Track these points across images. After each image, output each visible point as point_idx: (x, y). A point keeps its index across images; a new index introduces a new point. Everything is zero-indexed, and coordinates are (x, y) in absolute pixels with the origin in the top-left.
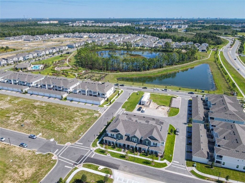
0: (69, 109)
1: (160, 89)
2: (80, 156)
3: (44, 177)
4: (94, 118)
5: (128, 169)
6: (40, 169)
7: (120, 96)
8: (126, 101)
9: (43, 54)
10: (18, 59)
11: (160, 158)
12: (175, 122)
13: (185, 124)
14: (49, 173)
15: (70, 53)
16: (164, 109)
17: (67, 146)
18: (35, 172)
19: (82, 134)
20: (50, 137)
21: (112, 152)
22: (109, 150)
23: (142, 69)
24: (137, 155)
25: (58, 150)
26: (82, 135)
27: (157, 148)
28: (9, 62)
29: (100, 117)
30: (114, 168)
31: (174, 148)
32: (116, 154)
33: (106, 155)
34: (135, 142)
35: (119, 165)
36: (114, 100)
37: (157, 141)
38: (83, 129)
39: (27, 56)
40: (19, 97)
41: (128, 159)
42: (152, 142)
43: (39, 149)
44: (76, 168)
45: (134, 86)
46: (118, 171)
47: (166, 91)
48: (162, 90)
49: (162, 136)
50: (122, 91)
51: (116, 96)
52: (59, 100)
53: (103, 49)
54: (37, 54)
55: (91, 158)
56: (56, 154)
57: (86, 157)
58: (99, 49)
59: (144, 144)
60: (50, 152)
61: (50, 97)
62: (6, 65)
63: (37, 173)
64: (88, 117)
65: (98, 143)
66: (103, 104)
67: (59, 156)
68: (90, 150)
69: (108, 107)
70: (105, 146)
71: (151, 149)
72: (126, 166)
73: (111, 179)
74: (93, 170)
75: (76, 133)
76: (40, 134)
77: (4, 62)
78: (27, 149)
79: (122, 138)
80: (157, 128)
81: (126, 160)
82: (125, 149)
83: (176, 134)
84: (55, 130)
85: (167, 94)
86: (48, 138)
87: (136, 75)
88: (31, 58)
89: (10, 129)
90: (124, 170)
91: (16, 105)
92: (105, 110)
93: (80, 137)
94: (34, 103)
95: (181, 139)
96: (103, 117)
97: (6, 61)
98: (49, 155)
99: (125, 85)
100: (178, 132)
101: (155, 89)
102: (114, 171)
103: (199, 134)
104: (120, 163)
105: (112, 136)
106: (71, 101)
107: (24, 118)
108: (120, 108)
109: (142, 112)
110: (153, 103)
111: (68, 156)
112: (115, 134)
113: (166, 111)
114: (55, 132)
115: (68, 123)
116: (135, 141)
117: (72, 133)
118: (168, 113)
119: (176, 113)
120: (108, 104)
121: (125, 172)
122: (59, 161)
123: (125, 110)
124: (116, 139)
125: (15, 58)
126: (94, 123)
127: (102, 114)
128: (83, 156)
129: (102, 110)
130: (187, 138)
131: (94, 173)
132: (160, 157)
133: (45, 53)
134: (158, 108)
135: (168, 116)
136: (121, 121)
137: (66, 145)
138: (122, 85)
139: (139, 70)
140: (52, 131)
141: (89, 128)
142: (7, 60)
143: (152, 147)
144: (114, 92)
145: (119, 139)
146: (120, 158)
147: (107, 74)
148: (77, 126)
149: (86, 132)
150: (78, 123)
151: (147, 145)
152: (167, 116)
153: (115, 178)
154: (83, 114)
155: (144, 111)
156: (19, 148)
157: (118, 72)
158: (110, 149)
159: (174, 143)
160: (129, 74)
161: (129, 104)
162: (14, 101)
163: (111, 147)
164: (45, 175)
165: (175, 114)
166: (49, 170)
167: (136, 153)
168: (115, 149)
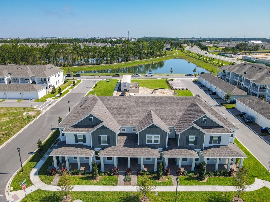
4: (23, 119)
7: (77, 86)
8: (91, 90)
13: (218, 106)
16: (164, 93)
22: (77, 188)
27: (224, 149)
29: (38, 117)
34: (153, 147)
36: (67, 91)
37: (222, 129)
42: (208, 134)
47: (152, 76)
50: (79, 81)
51: (70, 87)
59: (182, 147)
64: (6, 119)
65: (35, 174)
66: (45, 97)
69: (56, 101)
71: (208, 156)
79: (111, 142)
82: (126, 174)
85: (157, 79)
92: (49, 105)
96: (47, 116)
99: (83, 76)
105: (80, 141)
110: (141, 88)
112: (88, 133)
113: (171, 94)
116: (153, 143)
119: (189, 95)
120: (55, 97)
124: (93, 149)
127: (44, 111)
129: (44, 106)
136: (98, 98)
143: (210, 150)
144: (65, 83)
145: (104, 148)
151: (191, 148)
157: (66, 66)
158: (79, 184)
163: (79, 176)
167: (165, 179)
168: (95, 182)
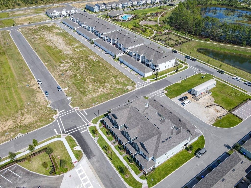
0: (111, 71)
1: (242, 80)
2: (74, 125)
3: (34, 130)
4: (124, 90)
5: (97, 165)
6: (37, 122)
7: (177, 73)
8: (180, 82)
9: (144, 2)
10: (117, 5)
11: (141, 174)
12: (215, 137)
13: (228, 147)
14: (39, 129)
15: (173, 5)
16: (217, 111)
17: (74, 110)
18: (32, 122)
19: (96, 103)
20: (70, 95)
21: (102, 137)
23: (245, 43)
24: (121, 154)
25: (64, 110)
26: (95, 105)
27: (145, 160)
28: (107, 8)
29: (130, 92)
30: (87, 156)
31: (174, 172)
32: (104, 142)
33: (94, 137)
34: (128, 139)
35: (94, 156)
36: (166, 76)
37: (147, 153)
38: (103, 98)
39: (126, 3)
40: (85, 46)
41: (108, 154)
42: (141, 151)
43: (53, 103)
44: (59, 136)
45: (209, 66)
46: (87, 161)
47: (250, 86)
48: (244, 83)
49: (158, 150)
50: (186, 68)
51: (173, 72)
52: (112, 59)
53: (219, 4)
54: (138, 3)
55: (80, 133)
56: (60, 113)
57: (77, 129)
58: (213, 4)
59: (134, 148)
60: (57, 110)
61: (107, 53)
62: (103, 11)
63: (33, 123)
64: (119, 87)
66: (149, 77)
67: (60, 117)
68: (87, 124)
69: (151, 83)
70: (103, 127)
71: (137, 157)
72: (99, 160)
73: (74, 165)
74: (70, 146)
75: (92, 100)
76: (67, 89)
77: (102, 7)
78: (47, 99)
79: (118, 127)
80: (160, 137)
81: (106, 154)
82: (116, 141)
83: (195, 155)
84: (80, 89)
85: (246, 92)
86: (68, 95)
87: (229, 50)
88: (129, 6)
89: (53, 75)
90: (93, 164)
91: (76, 53)
92: (144, 85)
93: (92, 106)
94: (90, 56)
95: (197, 165)
96: (134, 93)
97: (104, 7)
98: (54, 112)
99: (198, 61)
100: (201, 153)
101: (235, 78)
102: (84, 159)
103: (223, 175)
104: (97, 154)
105: (112, 120)
106: (122, 63)
107: (69, 68)
108: (163, 89)
109: (182, 104)
110: (210, 97)
111: (66, 121)
113: (217, 116)
114: (78, 92)
115: (96, 86)
117: (89, 99)
118: (217, 119)
119: (232, 124)
120: (153, 79)
121: (92, 167)
122: (56, 121)
123: (166, 94)
124: (114, 125)
125: (114, 4)
126: (118, 97)
127: (136, 89)
128: (76, 127)
129: (141, 84)
130: (207, 169)
131: (66, 150)
132: (143, 173)
133: (146, 2)
134: (210, 107)
135: (213, 125)
136: (130, 107)
137: (75, 108)
138: (194, 60)
139: (240, 44)
140: (77, 89)
141: (109, 99)
142: (106, 5)
143: (140, 156)
144: (174, 66)
145: (116, 127)
146: (102, 149)
147: (189, 40)
148: (101, 93)
149: (102, 103)
150: (103, 90)
151: (136, 150)
152: (211, 124)
153: (78, 166)
154: (117, 82)
155: (185, 104)
156: (44, 95)
157: (208, 40)
158: (104, 133)
159: (181, 165)
160: (220, 46)
161: (177, 88)
162: (78, 49)
163: (107, 130)
164: (36, 129)
165: (228, 125)
166: (42, 126)
167: (123, 152)
168: (108, 136)
